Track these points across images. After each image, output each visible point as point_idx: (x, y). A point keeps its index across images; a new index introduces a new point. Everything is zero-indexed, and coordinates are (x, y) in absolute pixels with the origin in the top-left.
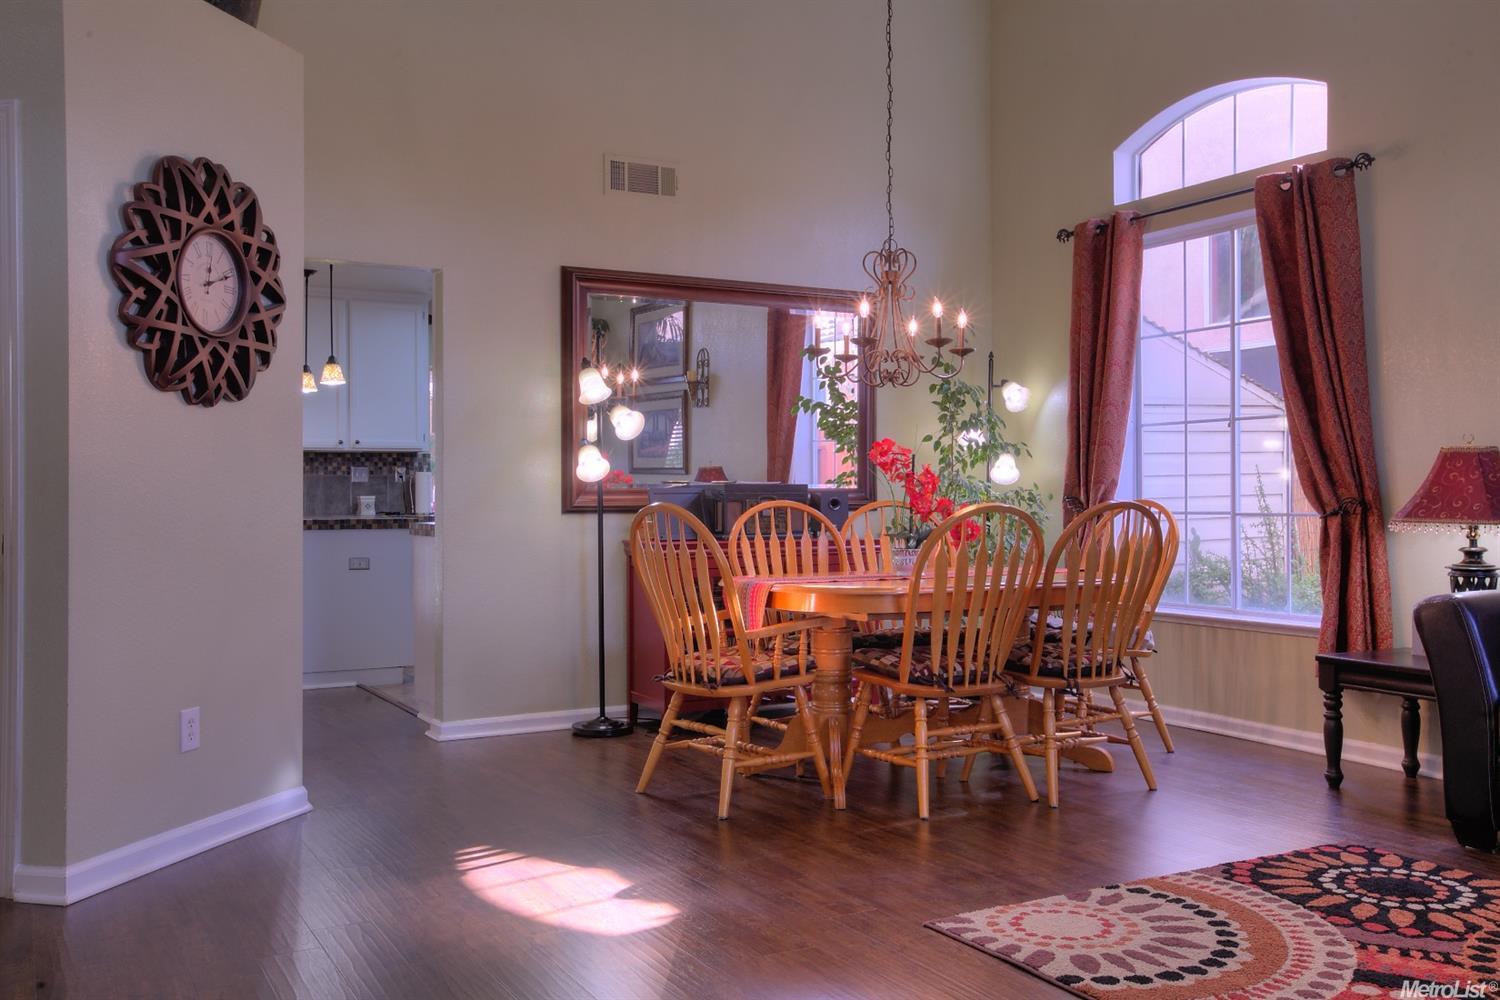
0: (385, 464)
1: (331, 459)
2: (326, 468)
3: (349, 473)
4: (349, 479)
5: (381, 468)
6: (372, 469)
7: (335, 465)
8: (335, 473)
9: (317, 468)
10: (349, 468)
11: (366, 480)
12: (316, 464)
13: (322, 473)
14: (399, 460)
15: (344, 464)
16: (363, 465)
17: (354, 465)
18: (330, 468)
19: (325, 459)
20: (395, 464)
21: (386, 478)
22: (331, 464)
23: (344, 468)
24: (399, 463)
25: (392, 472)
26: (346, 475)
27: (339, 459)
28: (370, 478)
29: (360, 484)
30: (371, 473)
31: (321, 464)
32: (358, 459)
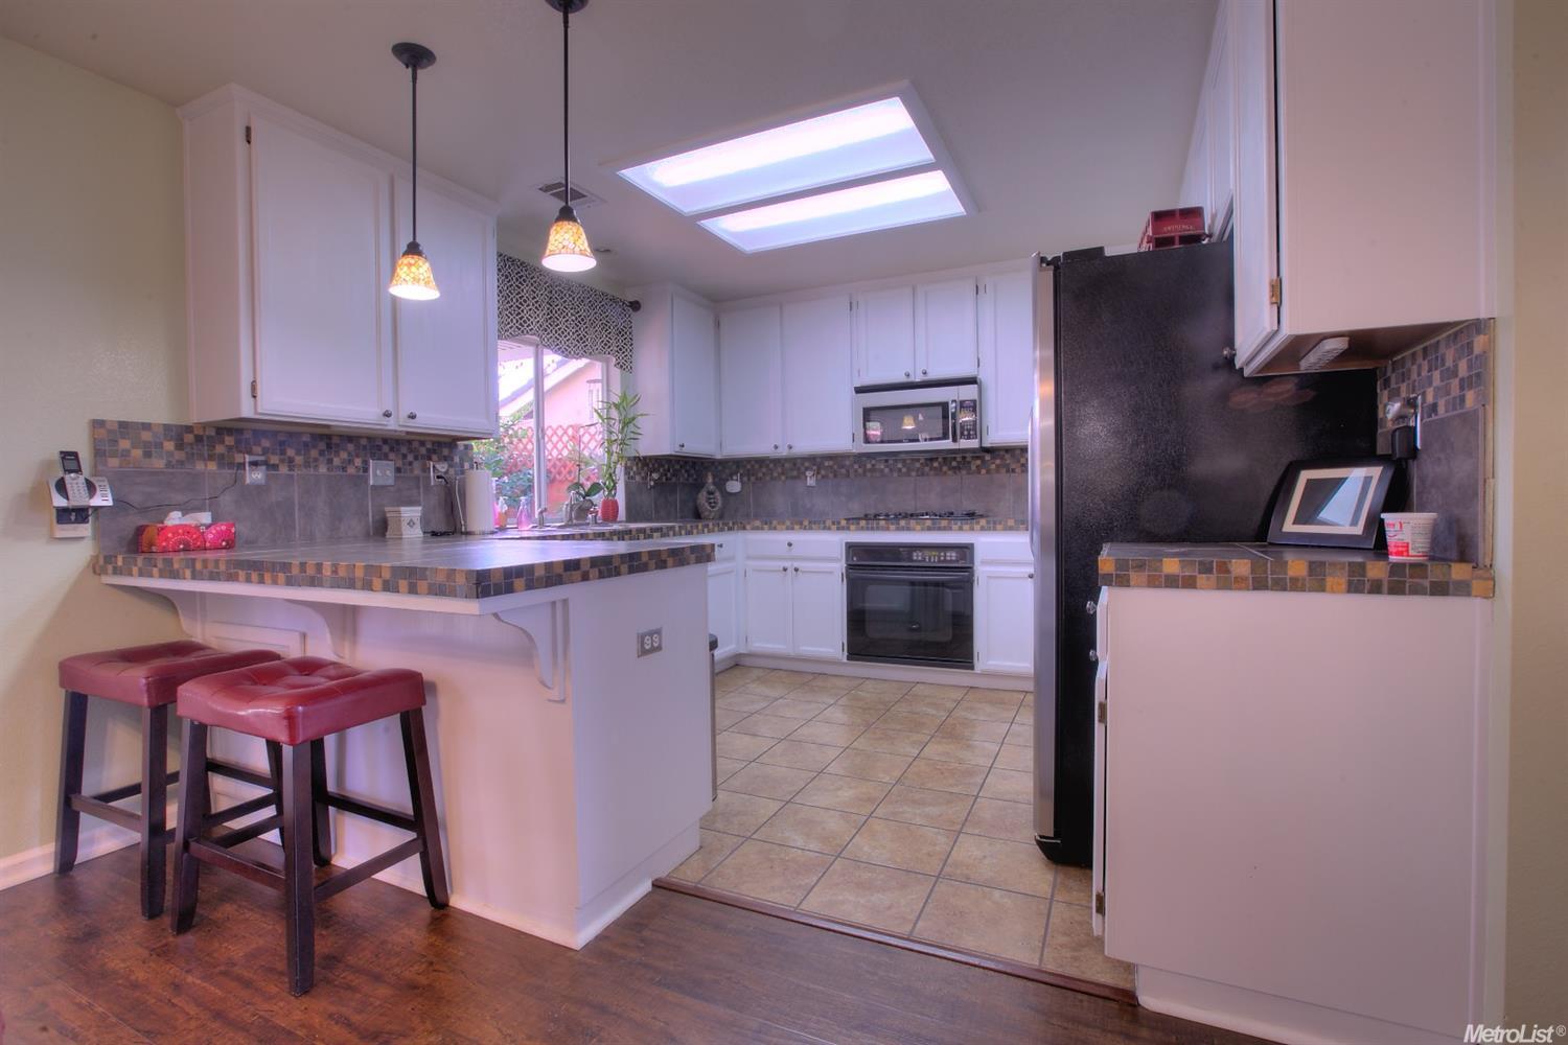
0: (416, 458)
1: (337, 445)
2: (330, 461)
3: (366, 470)
4: (366, 480)
5: (410, 464)
6: (400, 463)
7: (344, 455)
8: (344, 469)
9: (316, 460)
10: (366, 462)
11: (391, 482)
12: (314, 453)
13: (323, 469)
14: (434, 452)
15: (357, 456)
16: (386, 457)
17: (373, 456)
18: (336, 461)
19: (329, 446)
20: (430, 459)
21: (418, 478)
22: (337, 454)
23: (358, 462)
24: (435, 457)
25: (426, 470)
26: (361, 473)
27: (351, 447)
28: (396, 478)
29: (383, 487)
30: (398, 470)
31: (322, 453)
32: (379, 448)
